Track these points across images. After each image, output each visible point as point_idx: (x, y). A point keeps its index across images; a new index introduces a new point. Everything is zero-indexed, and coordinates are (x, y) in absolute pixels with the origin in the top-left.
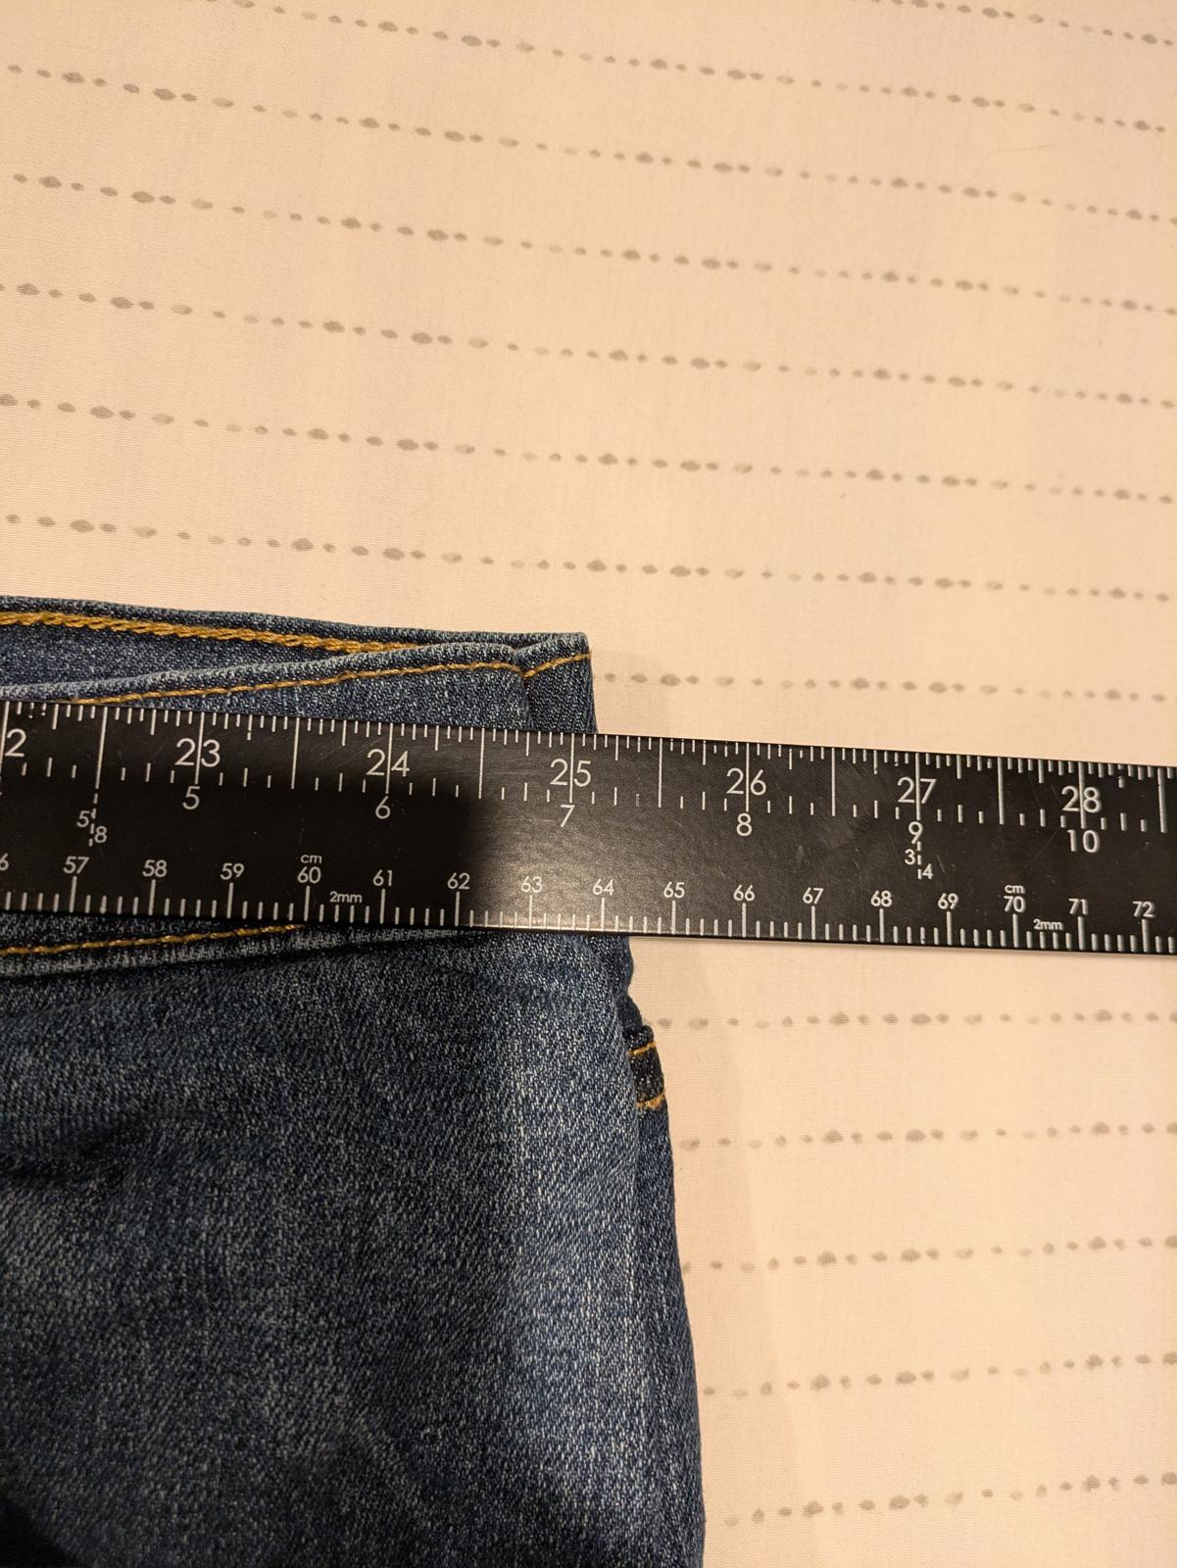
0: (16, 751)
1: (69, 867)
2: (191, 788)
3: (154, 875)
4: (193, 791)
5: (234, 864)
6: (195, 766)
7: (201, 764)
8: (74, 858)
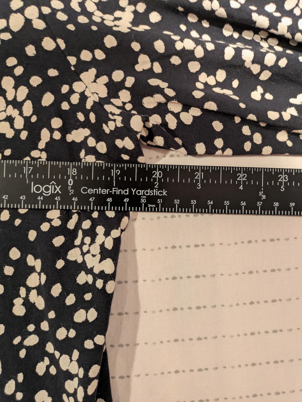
0: (245, 179)
1: (258, 204)
2: (282, 186)
3: (276, 206)
4: (283, 187)
5: (292, 203)
6: (282, 182)
7: (284, 181)
8: (259, 202)
